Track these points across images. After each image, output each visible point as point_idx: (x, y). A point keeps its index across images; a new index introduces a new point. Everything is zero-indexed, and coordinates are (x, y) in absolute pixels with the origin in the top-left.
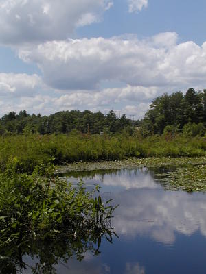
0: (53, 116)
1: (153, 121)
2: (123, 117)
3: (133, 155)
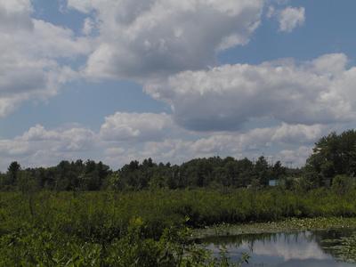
0: (186, 166)
1: (318, 169)
2: (278, 164)
3: (292, 215)
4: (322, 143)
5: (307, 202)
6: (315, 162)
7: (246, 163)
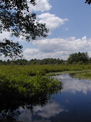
0: (43, 60)
1: (70, 61)
2: (62, 60)
3: (66, 70)
4: (70, 55)
5: (68, 68)
6: (69, 59)
7: (55, 59)
